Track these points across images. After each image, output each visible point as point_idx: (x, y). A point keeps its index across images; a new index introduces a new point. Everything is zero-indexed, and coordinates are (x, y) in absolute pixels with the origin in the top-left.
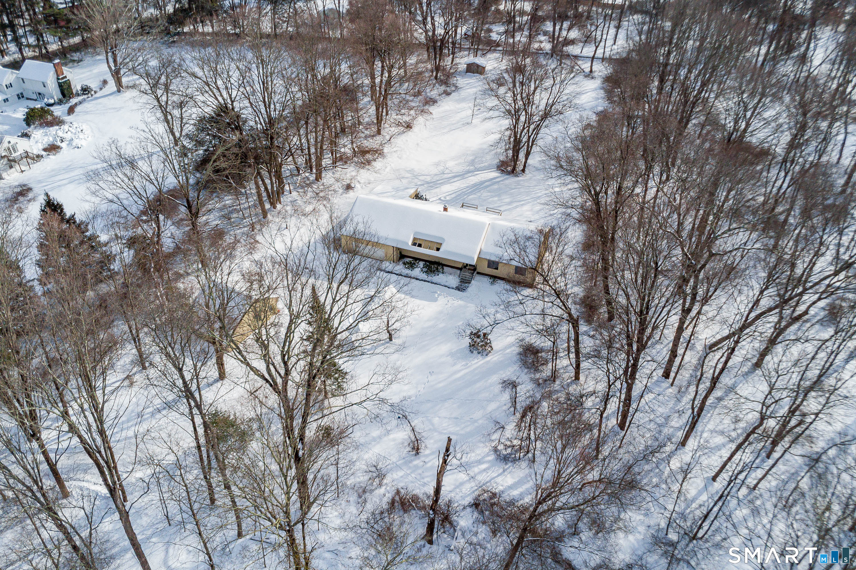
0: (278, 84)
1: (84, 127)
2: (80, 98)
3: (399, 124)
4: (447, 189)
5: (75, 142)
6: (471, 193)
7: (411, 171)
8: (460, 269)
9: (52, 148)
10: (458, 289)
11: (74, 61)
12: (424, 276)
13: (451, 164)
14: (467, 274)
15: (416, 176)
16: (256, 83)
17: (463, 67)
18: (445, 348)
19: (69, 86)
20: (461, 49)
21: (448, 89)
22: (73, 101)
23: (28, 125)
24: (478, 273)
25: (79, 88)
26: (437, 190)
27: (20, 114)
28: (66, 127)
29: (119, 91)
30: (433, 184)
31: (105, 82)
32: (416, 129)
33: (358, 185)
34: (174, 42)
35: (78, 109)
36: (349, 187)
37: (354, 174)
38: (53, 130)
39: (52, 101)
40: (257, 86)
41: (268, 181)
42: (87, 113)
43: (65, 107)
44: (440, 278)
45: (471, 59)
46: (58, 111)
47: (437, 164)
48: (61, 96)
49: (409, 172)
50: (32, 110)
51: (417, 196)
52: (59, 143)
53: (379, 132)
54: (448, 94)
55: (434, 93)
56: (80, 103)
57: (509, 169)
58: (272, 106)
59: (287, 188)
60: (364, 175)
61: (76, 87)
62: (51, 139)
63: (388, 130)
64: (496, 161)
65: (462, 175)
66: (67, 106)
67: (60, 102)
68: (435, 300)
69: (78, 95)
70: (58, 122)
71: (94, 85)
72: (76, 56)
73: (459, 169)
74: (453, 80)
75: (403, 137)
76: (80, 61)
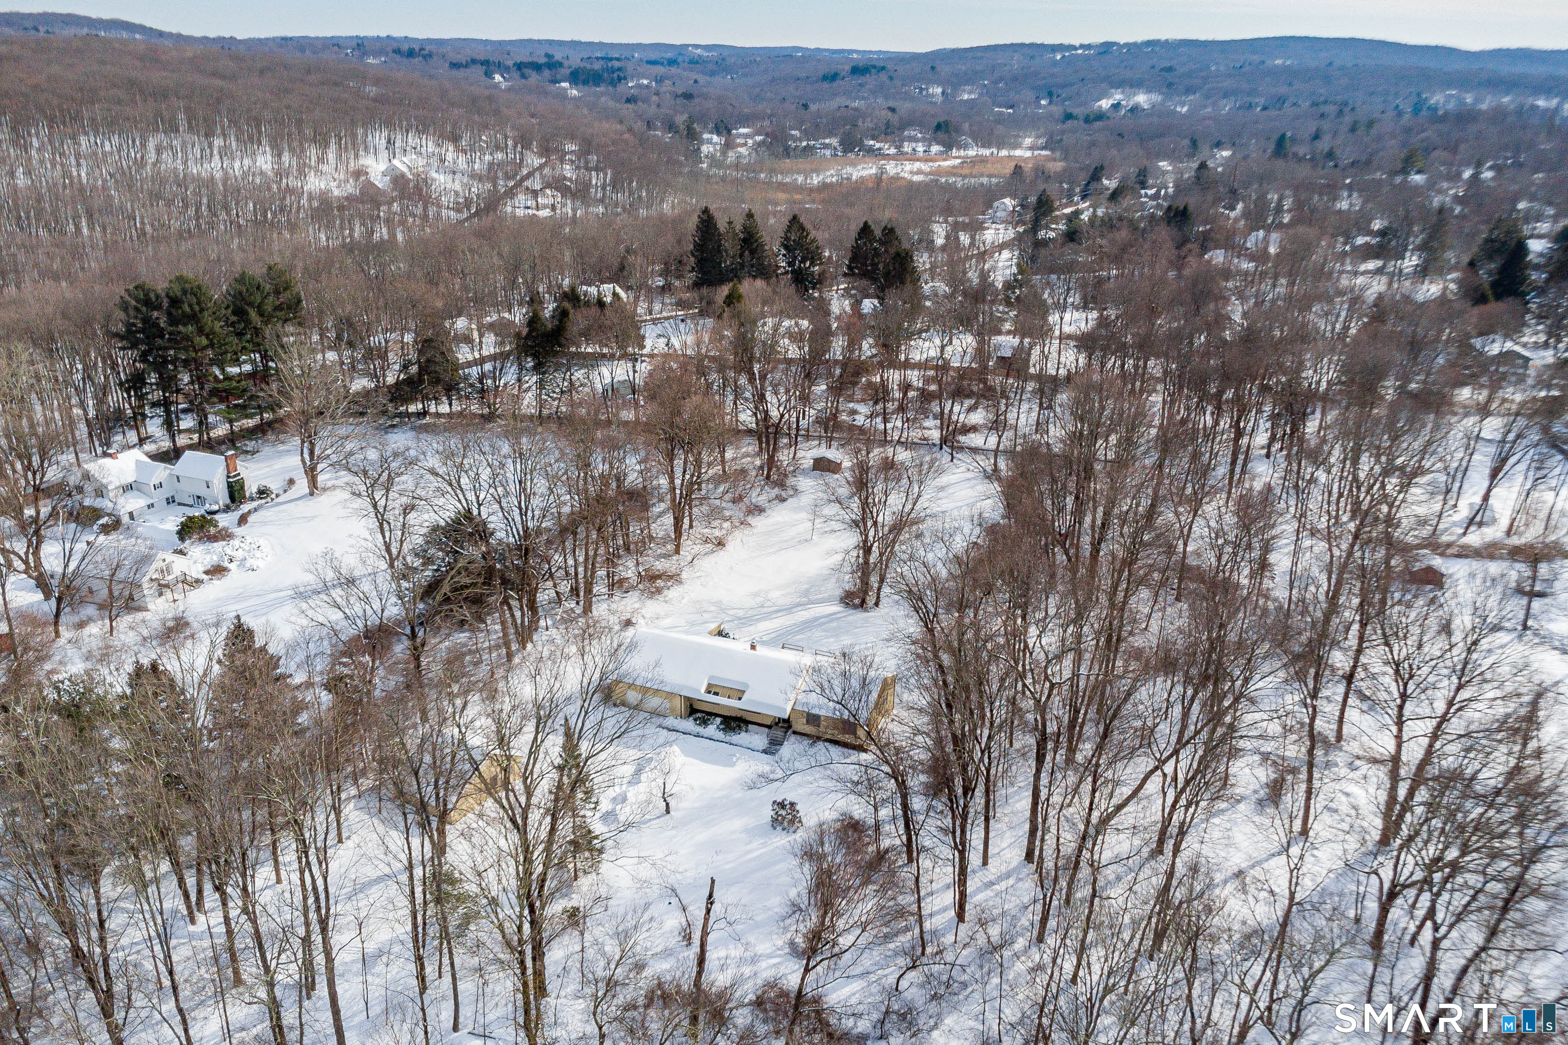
0: (541, 485)
1: (261, 542)
2: (255, 504)
3: (706, 541)
4: (766, 627)
5: (249, 563)
6: (799, 632)
7: (718, 603)
8: (769, 727)
9: (217, 571)
10: (765, 752)
11: (247, 452)
12: (720, 735)
13: (775, 595)
14: (779, 733)
15: (723, 610)
16: (511, 482)
17: (808, 463)
18: (738, 823)
19: (242, 488)
20: (808, 437)
21: (784, 494)
22: (245, 508)
23: (182, 539)
24: (795, 733)
25: (254, 490)
26: (752, 628)
27: (172, 522)
28: (236, 542)
29: (312, 494)
30: (746, 621)
31: (291, 482)
32: (729, 546)
33: (641, 621)
34: (393, 426)
35: (251, 519)
36: (628, 623)
37: (637, 605)
38: (218, 546)
39: (215, 508)
40: (512, 487)
41: (518, 614)
42: (264, 523)
43: (235, 515)
44: (742, 738)
45: (823, 451)
46: (224, 520)
47: (756, 595)
48: (228, 501)
49: (713, 604)
50: (190, 519)
51: (720, 633)
52: (226, 564)
53: (677, 551)
54: (784, 500)
55: (762, 500)
56: (256, 510)
57: (857, 601)
58: (530, 513)
59: (542, 623)
60: (652, 607)
61: (251, 488)
62: (215, 558)
63: (689, 547)
64: (839, 592)
65: (789, 610)
66: (236, 515)
67: (227, 509)
68: (733, 765)
69: (252, 499)
70: (224, 535)
71: (275, 486)
72: (250, 445)
73: (787, 601)
74: (791, 481)
75: (712, 558)
76: (254, 453)
